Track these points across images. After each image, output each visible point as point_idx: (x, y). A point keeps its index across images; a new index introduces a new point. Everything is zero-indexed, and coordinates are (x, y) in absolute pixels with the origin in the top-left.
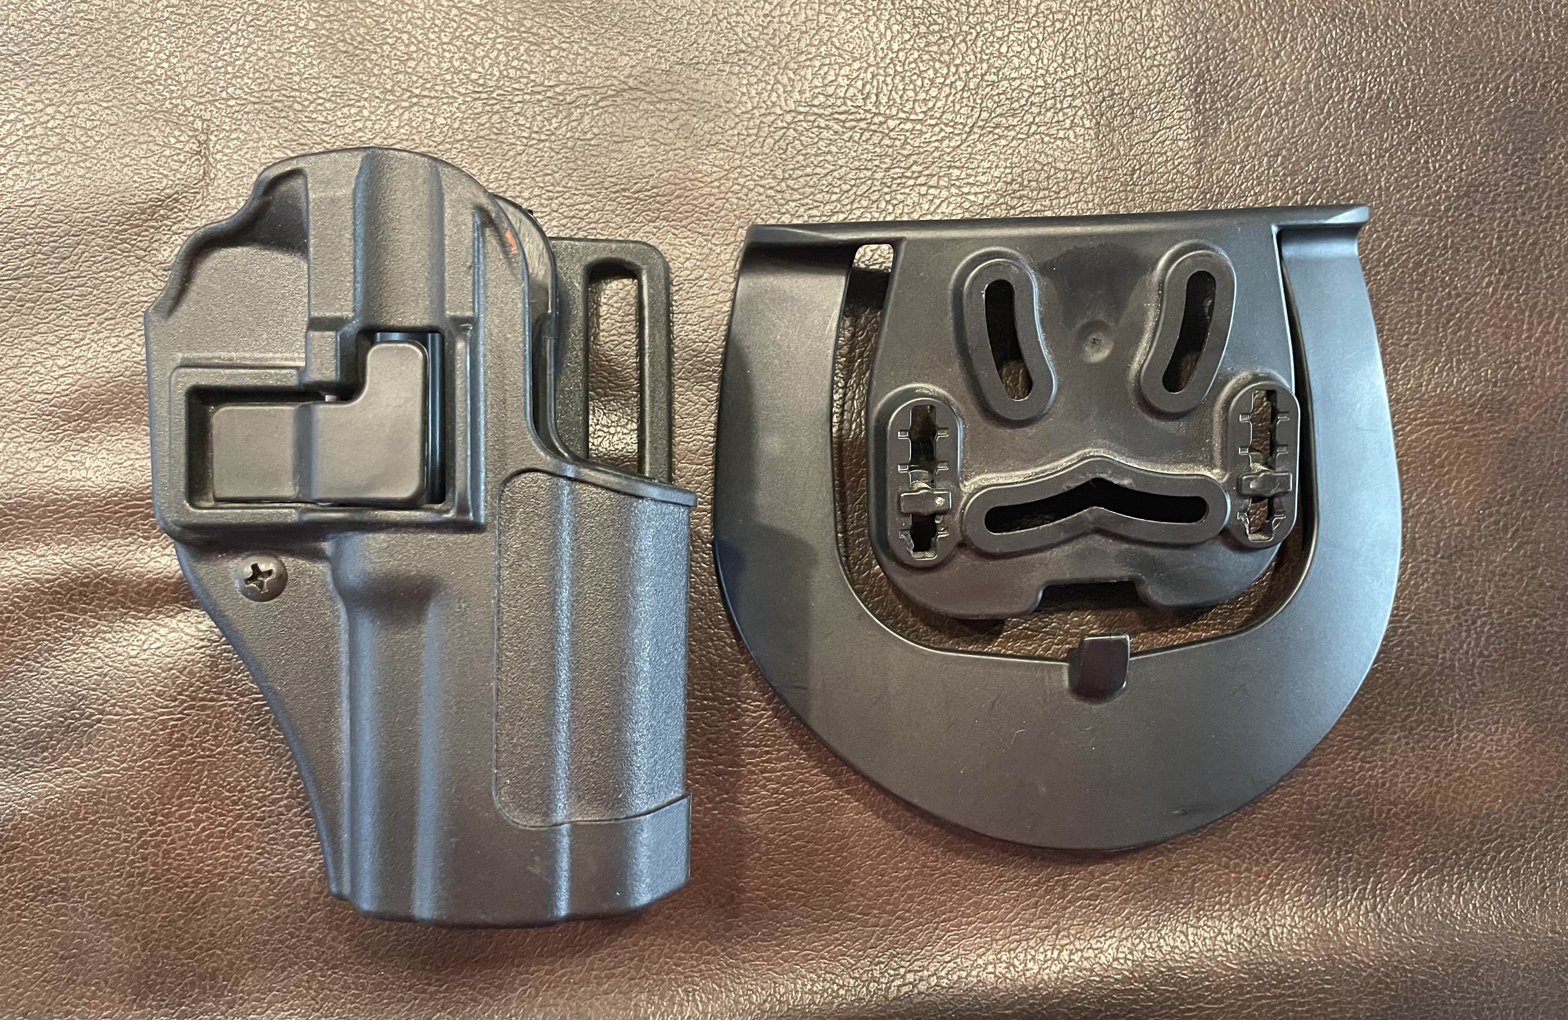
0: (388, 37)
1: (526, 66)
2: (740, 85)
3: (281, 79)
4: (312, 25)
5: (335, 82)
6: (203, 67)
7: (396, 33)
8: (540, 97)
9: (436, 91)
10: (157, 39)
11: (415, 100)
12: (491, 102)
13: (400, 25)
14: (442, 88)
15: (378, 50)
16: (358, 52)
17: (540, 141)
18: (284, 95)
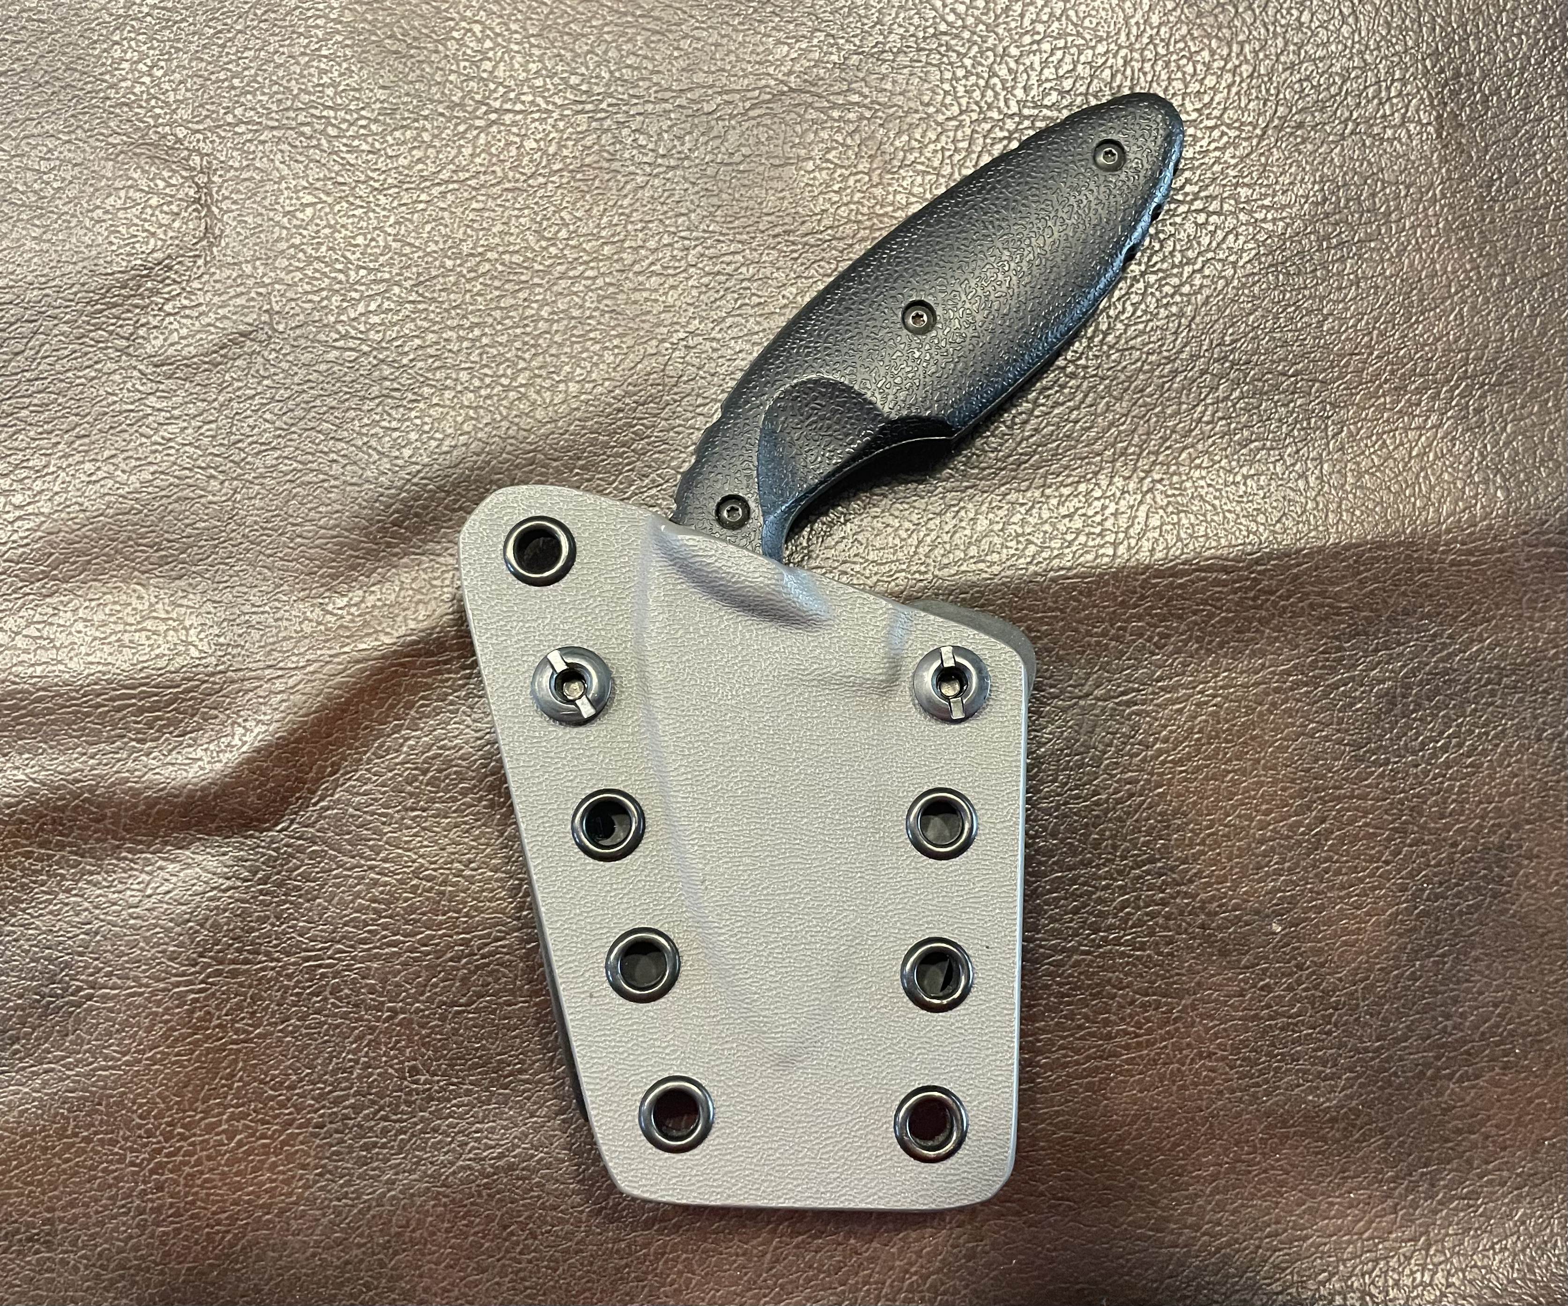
0: (453, 29)
1: (645, 63)
2: (942, 81)
3: (309, 93)
4: (348, 17)
5: (381, 94)
6: (199, 81)
7: (463, 24)
8: (668, 106)
9: (523, 103)
10: (133, 43)
11: (493, 116)
12: (599, 115)
13: (469, 14)
14: (530, 98)
15: (441, 48)
16: (412, 51)
17: (670, 168)
18: (313, 115)
